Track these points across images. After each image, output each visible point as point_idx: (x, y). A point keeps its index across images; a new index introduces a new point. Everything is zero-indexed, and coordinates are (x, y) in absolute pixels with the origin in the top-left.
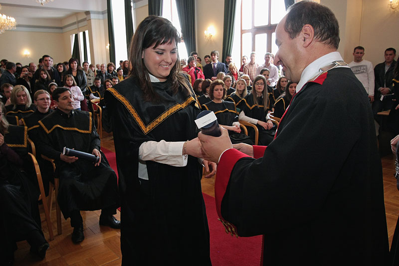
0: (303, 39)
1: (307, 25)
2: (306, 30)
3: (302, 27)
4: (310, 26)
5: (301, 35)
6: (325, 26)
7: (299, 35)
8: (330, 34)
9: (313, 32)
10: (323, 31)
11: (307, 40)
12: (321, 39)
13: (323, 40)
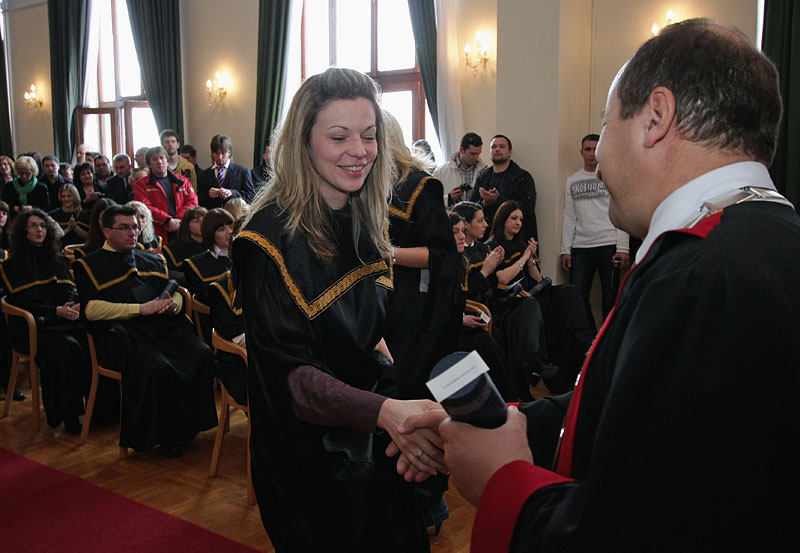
0: (648, 124)
1: (661, 89)
2: (658, 101)
3: (650, 92)
4: (668, 92)
5: (647, 114)
6: (714, 96)
7: (640, 112)
8: (724, 120)
9: (672, 111)
10: (704, 112)
11: (654, 129)
12: (696, 133)
13: (703, 137)
